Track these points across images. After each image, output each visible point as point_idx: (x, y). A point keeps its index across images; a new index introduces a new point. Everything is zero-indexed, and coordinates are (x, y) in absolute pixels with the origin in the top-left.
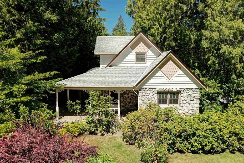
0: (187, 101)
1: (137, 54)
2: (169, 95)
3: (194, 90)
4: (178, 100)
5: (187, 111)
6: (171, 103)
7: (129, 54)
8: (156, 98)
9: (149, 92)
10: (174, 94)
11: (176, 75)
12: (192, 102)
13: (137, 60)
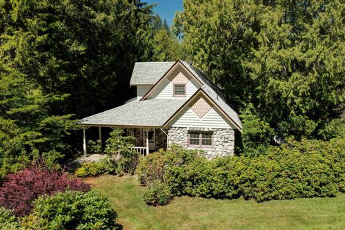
0: (221, 143)
1: (176, 86)
2: (201, 135)
3: (228, 130)
4: (210, 141)
5: (220, 153)
6: (203, 144)
7: (166, 85)
8: (186, 138)
9: (178, 131)
10: (207, 134)
11: (207, 114)
12: (226, 144)
13: (176, 93)
